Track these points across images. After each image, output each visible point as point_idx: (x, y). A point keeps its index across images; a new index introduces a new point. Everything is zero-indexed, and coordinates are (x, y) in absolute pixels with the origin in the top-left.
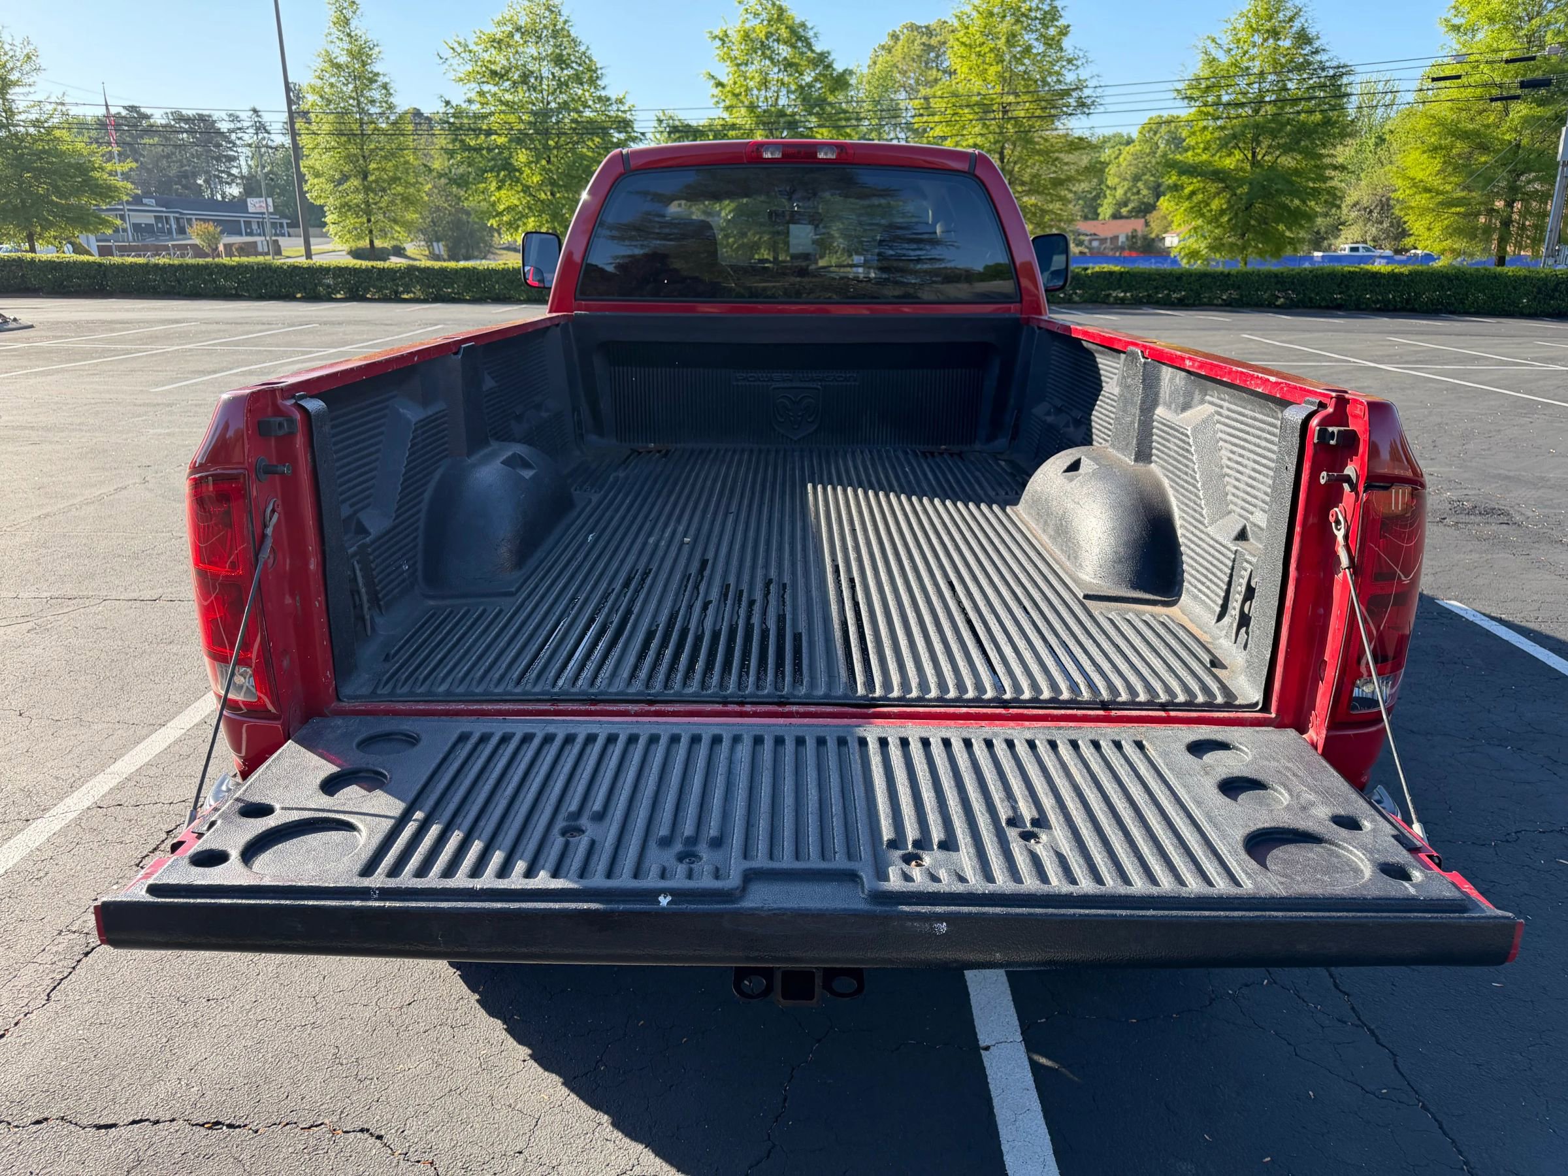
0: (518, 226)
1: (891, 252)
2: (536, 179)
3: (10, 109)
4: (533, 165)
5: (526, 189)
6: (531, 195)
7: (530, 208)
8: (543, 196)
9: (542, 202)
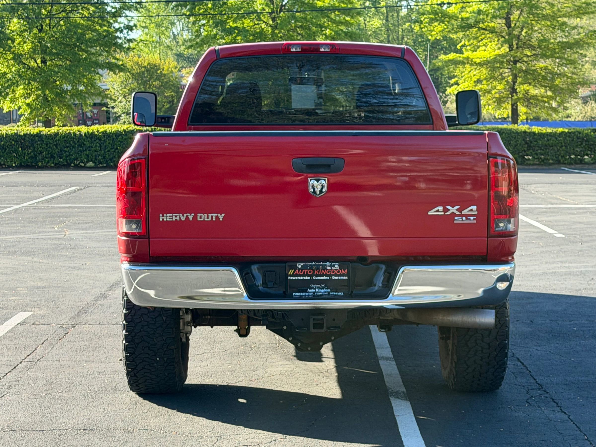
0: (7, 94)
1: (375, 101)
2: (27, 47)
4: (25, 34)
5: (18, 58)
6: (21, 62)
7: (20, 76)
8: (33, 63)
9: (32, 69)
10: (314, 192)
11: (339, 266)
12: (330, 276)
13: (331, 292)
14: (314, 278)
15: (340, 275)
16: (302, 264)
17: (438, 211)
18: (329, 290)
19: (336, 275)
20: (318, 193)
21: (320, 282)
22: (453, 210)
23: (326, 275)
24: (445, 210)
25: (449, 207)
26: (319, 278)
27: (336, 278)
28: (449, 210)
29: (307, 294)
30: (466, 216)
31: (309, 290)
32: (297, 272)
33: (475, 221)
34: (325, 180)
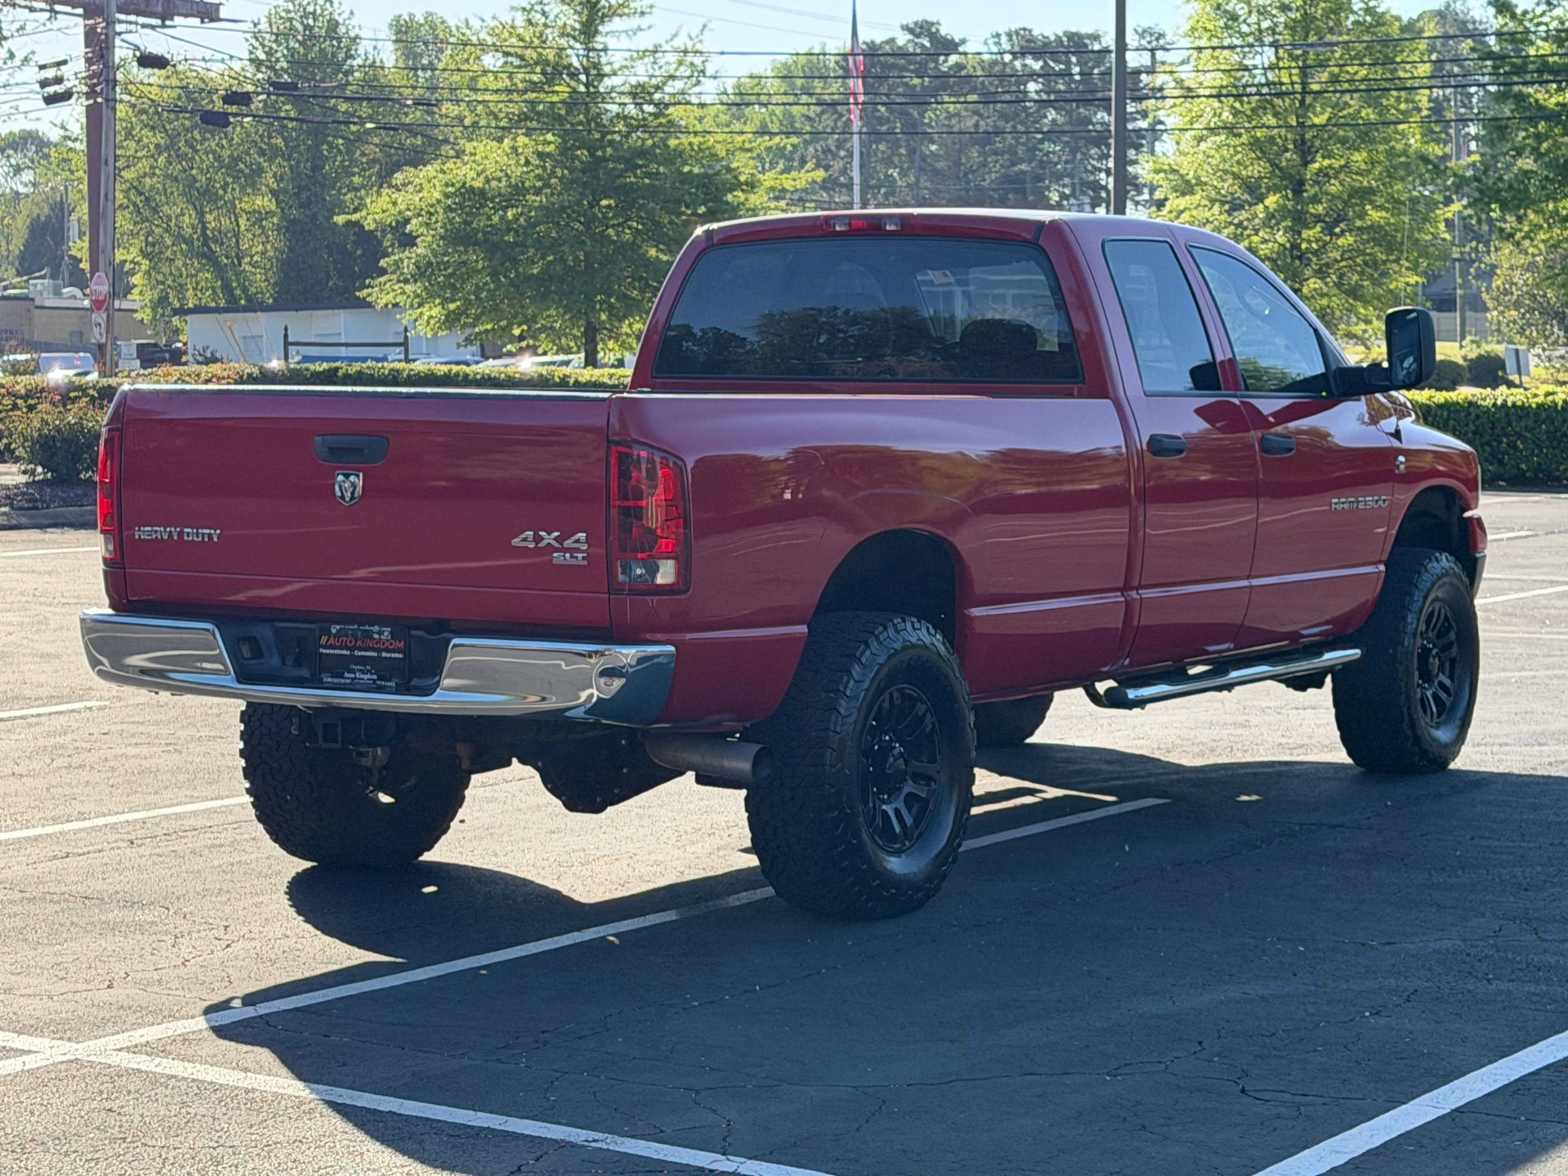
3: (597, 66)
10: (343, 497)
11: (391, 633)
12: (379, 651)
13: (378, 679)
14: (357, 653)
15: (394, 651)
16: (338, 627)
17: (525, 540)
18: (375, 677)
19: (388, 651)
20: (347, 499)
21: (364, 661)
22: (549, 538)
23: (373, 650)
24: (537, 539)
25: (542, 533)
26: (363, 653)
27: (388, 655)
28: (542, 539)
29: (343, 681)
30: (571, 550)
31: (346, 675)
32: (332, 641)
33: (586, 563)
34: (358, 476)
